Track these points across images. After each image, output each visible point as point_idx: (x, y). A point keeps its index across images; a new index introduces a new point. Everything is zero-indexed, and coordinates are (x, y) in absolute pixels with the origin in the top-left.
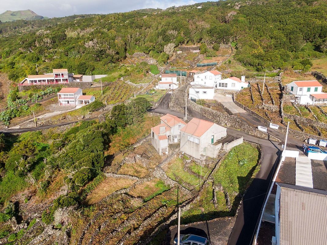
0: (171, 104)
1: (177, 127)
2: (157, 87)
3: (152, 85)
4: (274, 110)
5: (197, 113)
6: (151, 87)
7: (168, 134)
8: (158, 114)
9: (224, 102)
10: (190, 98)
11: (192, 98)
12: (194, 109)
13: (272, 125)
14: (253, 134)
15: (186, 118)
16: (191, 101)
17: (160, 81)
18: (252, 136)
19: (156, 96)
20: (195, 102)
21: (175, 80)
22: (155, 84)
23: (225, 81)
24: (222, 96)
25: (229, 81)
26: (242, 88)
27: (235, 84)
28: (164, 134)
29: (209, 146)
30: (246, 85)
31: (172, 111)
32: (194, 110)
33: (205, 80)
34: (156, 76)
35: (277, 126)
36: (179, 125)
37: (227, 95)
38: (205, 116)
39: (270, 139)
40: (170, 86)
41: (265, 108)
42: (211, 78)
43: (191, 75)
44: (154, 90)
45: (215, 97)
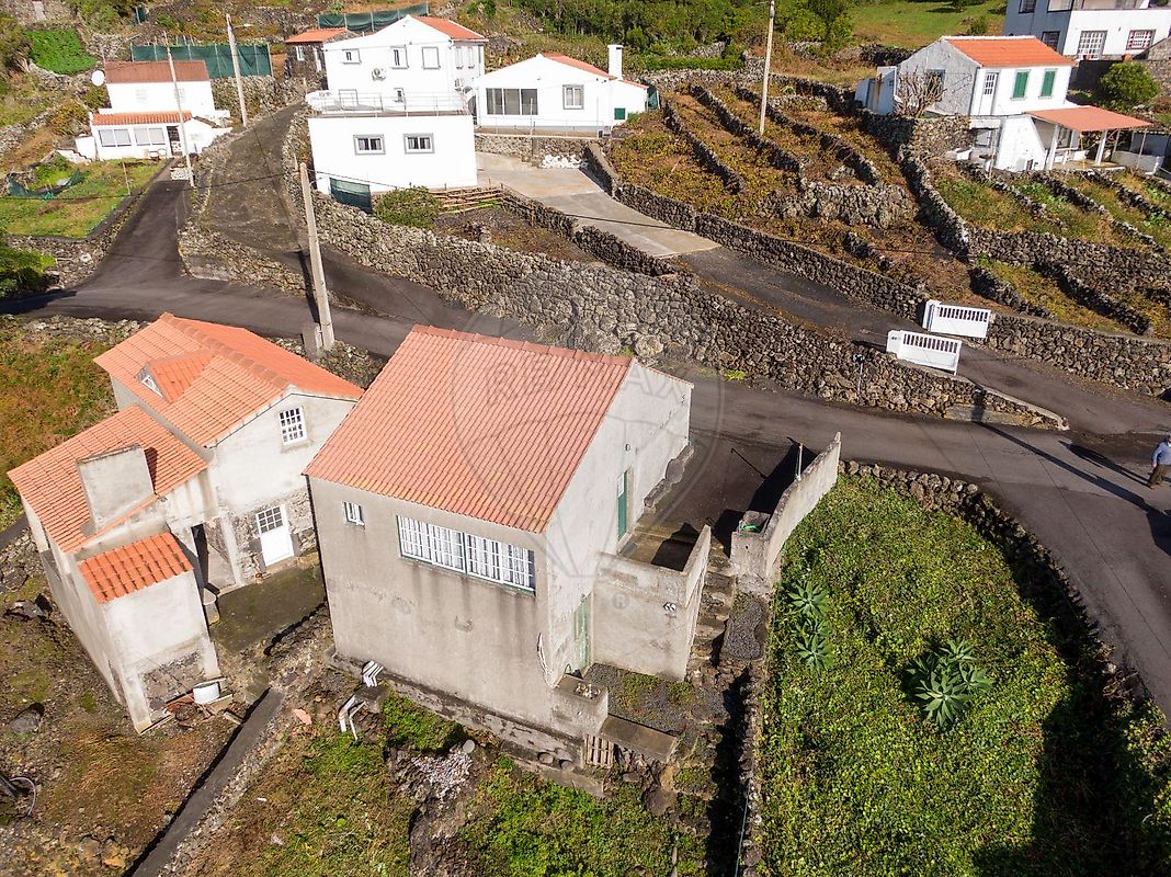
0: (190, 243)
1: (263, 427)
2: (85, 146)
3: (45, 136)
4: (886, 218)
5: (399, 288)
6: (45, 147)
7: (183, 508)
8: (98, 326)
9: (560, 199)
10: (324, 187)
11: (342, 188)
12: (366, 262)
13: (943, 313)
14: (852, 397)
15: (325, 336)
16: (339, 209)
17: (102, 111)
18: (850, 407)
19: (81, 200)
20: (370, 212)
21: (197, 95)
22: (70, 126)
23: (515, 76)
24: (525, 167)
25: (544, 73)
26: (619, 113)
27: (580, 89)
28: (151, 521)
29: (617, 576)
30: (635, 99)
31: (204, 291)
32: (372, 269)
33: (394, 79)
34: (74, 83)
35: (979, 317)
36: (289, 403)
37: (550, 161)
38: (461, 305)
39: (991, 416)
40: (173, 134)
41: (827, 209)
42: (431, 61)
43: (300, 58)
44: (65, 165)
45: (481, 172)
